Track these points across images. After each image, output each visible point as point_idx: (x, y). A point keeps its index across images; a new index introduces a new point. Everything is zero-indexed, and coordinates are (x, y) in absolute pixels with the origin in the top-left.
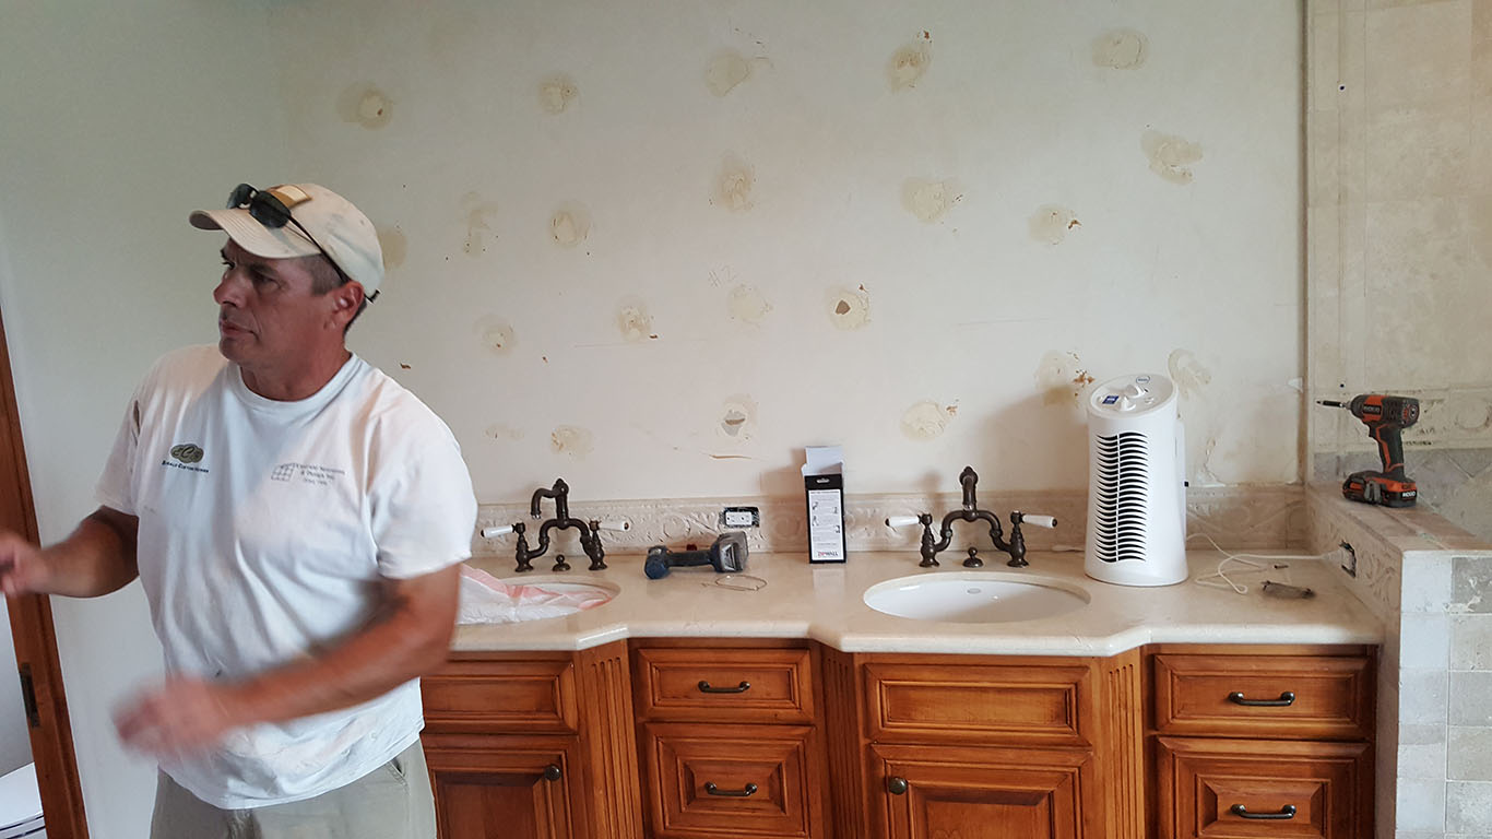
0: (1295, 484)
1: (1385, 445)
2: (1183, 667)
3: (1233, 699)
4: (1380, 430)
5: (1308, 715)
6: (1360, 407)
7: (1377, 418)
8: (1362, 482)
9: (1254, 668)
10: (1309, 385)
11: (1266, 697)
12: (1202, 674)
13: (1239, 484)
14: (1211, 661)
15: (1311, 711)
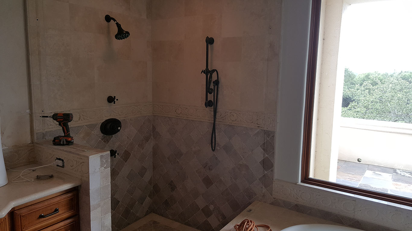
0: (30, 143)
1: (65, 127)
2: (24, 212)
3: (41, 217)
4: (63, 123)
5: (63, 213)
6: (55, 117)
7: (62, 120)
8: (59, 139)
9: (47, 204)
10: (34, 112)
11: (50, 213)
12: (31, 212)
13: (13, 146)
14: (33, 207)
15: (63, 211)
